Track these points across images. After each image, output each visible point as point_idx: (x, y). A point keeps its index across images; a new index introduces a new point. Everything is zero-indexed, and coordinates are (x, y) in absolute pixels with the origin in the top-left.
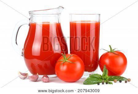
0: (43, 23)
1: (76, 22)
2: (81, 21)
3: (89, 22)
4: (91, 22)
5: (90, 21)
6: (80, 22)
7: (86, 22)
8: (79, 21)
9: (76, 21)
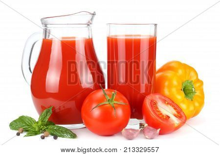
0: (63, 38)
1: (118, 38)
2: (126, 36)
3: (138, 37)
4: (141, 38)
5: (140, 36)
6: (124, 38)
7: (133, 38)
8: (123, 36)
9: (116, 36)
